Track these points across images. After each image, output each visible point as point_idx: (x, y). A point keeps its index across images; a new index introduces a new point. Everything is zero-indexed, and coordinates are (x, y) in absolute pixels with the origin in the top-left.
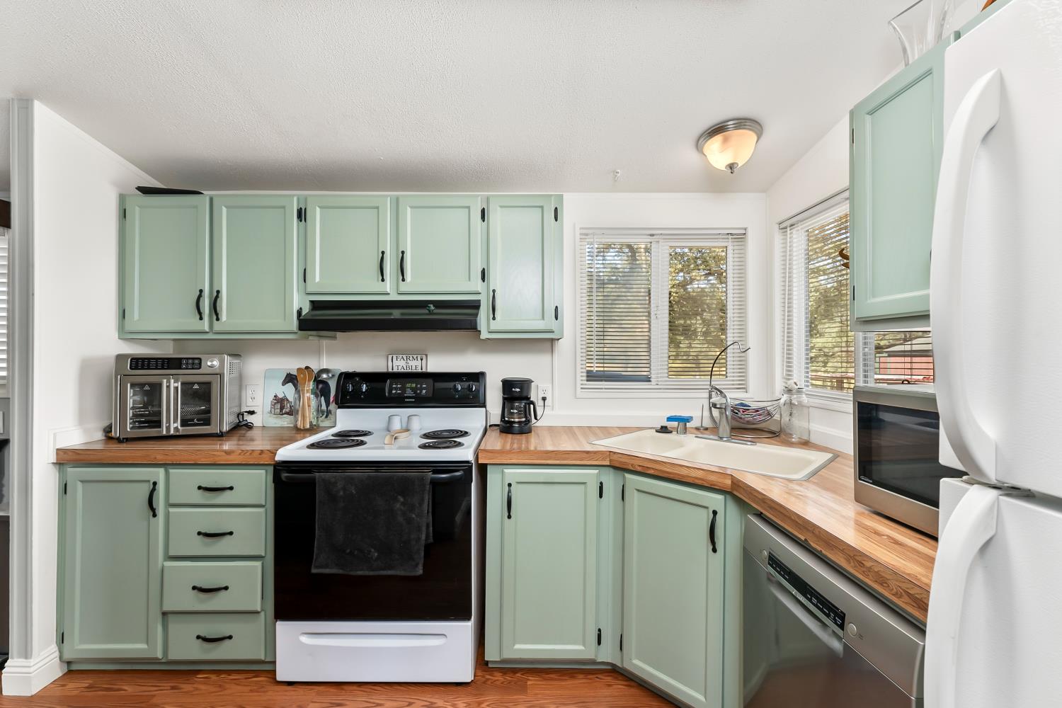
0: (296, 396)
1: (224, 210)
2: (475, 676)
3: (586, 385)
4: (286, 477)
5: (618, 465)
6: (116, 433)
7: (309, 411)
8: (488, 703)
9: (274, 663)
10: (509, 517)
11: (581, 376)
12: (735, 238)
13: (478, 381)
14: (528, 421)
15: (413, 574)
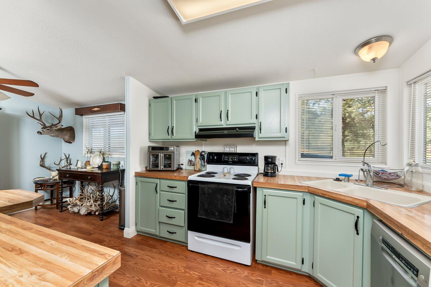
0: (195, 160)
1: (175, 101)
2: (252, 264)
3: (300, 159)
4: (191, 185)
5: (311, 192)
6: (148, 169)
7: (199, 165)
8: (256, 275)
9: (187, 243)
10: (265, 207)
11: (299, 156)
12: (380, 92)
13: (255, 156)
14: (275, 172)
15: (229, 222)
